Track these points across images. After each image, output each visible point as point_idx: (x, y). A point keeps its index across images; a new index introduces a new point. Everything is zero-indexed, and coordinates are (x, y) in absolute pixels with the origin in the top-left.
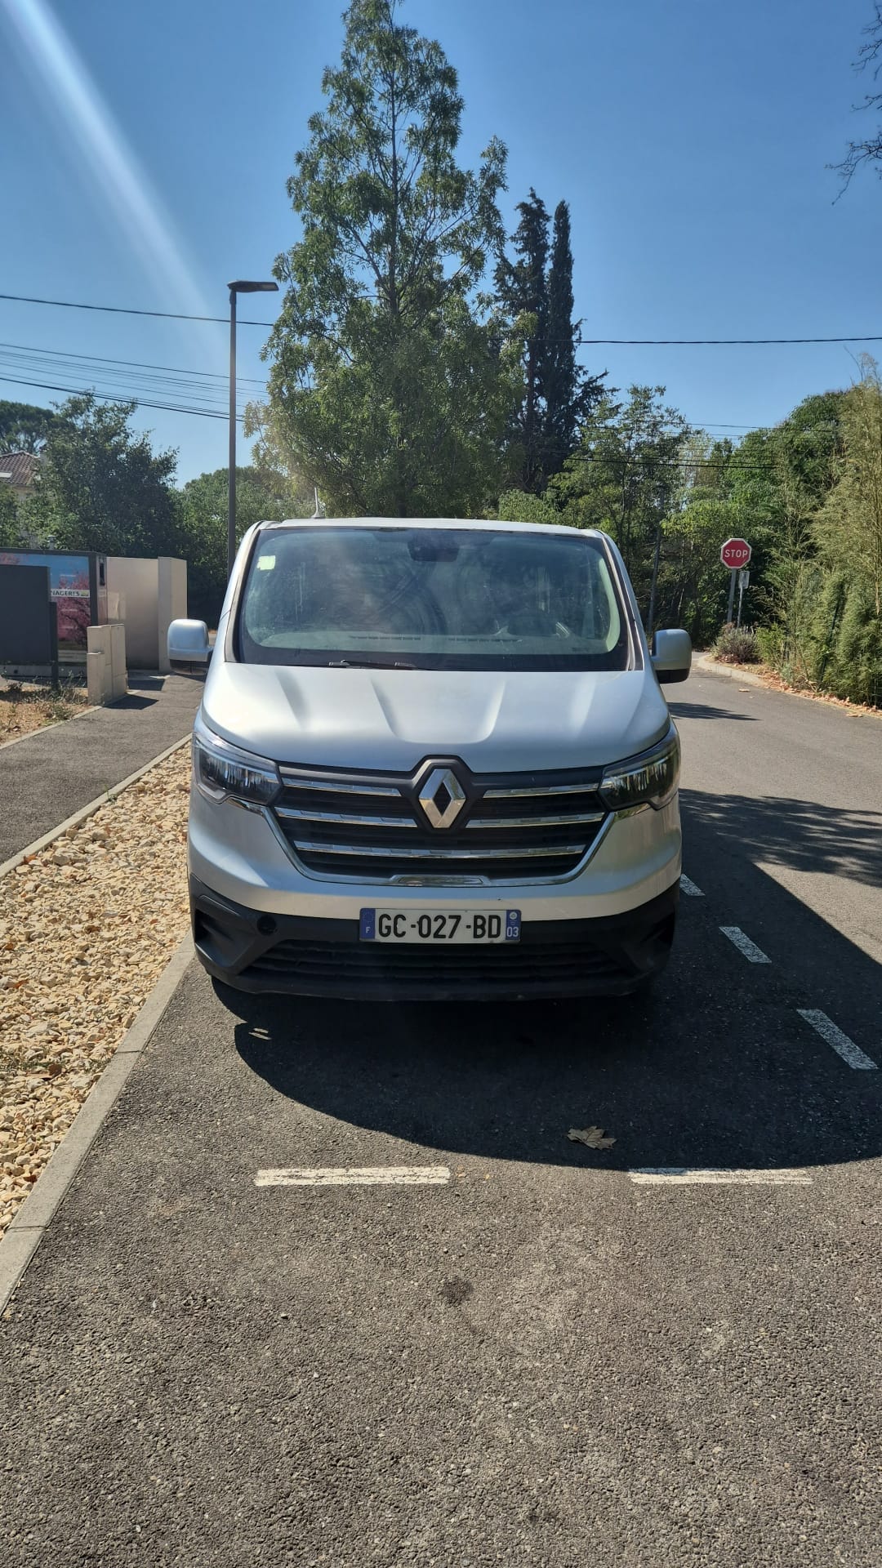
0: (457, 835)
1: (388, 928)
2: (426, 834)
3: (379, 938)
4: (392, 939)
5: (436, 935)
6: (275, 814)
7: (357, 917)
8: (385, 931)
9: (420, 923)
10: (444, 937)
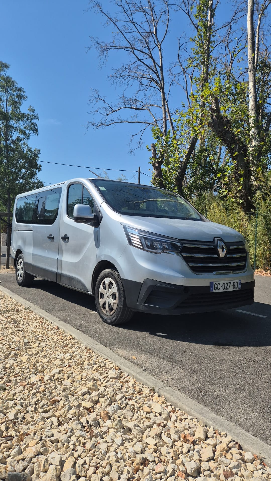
0: (225, 260)
1: (216, 287)
2: (219, 260)
3: (214, 291)
4: (217, 291)
5: (226, 289)
6: (182, 255)
7: (209, 285)
8: (215, 289)
9: (223, 285)
10: (227, 289)
